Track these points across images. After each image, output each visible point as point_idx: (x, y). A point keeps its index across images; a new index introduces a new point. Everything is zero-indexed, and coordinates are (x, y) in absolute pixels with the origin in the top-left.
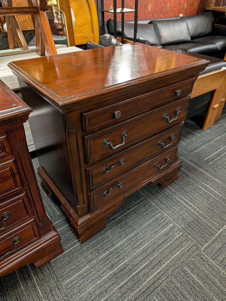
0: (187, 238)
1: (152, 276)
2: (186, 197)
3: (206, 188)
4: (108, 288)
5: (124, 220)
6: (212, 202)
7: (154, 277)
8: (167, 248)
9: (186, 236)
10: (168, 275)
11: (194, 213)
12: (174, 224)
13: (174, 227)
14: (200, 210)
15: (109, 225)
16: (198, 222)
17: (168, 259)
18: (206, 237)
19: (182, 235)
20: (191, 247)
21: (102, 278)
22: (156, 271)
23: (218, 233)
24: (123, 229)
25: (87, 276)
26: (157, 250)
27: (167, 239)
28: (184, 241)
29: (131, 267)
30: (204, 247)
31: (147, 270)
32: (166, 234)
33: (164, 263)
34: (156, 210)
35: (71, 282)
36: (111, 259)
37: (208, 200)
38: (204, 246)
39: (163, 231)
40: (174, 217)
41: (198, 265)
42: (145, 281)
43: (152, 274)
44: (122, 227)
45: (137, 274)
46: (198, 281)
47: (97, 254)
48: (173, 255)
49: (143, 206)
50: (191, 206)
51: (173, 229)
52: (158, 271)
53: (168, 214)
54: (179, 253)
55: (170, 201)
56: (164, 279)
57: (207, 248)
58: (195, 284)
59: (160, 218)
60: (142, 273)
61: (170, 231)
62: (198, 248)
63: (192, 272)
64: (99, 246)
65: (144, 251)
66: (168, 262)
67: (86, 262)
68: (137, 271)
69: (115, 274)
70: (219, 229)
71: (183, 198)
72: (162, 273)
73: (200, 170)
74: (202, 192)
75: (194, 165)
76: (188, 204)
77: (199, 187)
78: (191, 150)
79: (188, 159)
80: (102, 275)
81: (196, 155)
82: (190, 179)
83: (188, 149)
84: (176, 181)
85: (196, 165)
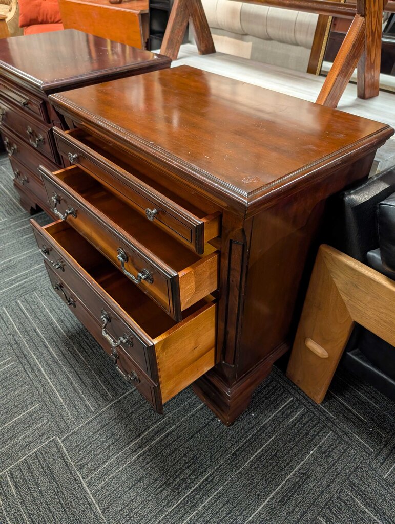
0: (82, 417)
1: (38, 363)
4: (38, 318)
6: (161, 492)
7: (36, 365)
8: (72, 384)
9: (87, 417)
10: (33, 381)
11: (132, 441)
12: (112, 400)
13: (106, 400)
14: (139, 457)
16: (110, 445)
17: (55, 385)
18: (78, 452)
19: (88, 410)
20: (65, 422)
21: (51, 312)
22: (43, 367)
23: (82, 480)
25: (57, 299)
26: (72, 370)
27: (86, 386)
28: (78, 412)
29: (55, 340)
30: (60, 442)
33: (50, 378)
37: (167, 484)
38: (62, 444)
39: (100, 382)
40: (125, 402)
41: (35, 426)
42: (35, 354)
43: (40, 363)
45: (45, 346)
46: (13, 420)
48: (59, 391)
51: (103, 397)
52: (42, 369)
53: (132, 393)
54: (60, 400)
56: (31, 376)
57: (57, 447)
58: (12, 414)
60: (45, 351)
61: (99, 392)
62: (62, 433)
63: (28, 414)
66: (51, 383)
68: (49, 346)
69: (52, 324)
71: (170, 427)
72: (38, 374)
73: (273, 494)
74: (190, 475)
75: (287, 479)
76: (155, 435)
77: (205, 472)
78: (363, 488)
79: (313, 468)
80: (54, 313)
81: (341, 499)
82: (231, 457)
83: (366, 482)
84: (219, 421)
85: (289, 486)
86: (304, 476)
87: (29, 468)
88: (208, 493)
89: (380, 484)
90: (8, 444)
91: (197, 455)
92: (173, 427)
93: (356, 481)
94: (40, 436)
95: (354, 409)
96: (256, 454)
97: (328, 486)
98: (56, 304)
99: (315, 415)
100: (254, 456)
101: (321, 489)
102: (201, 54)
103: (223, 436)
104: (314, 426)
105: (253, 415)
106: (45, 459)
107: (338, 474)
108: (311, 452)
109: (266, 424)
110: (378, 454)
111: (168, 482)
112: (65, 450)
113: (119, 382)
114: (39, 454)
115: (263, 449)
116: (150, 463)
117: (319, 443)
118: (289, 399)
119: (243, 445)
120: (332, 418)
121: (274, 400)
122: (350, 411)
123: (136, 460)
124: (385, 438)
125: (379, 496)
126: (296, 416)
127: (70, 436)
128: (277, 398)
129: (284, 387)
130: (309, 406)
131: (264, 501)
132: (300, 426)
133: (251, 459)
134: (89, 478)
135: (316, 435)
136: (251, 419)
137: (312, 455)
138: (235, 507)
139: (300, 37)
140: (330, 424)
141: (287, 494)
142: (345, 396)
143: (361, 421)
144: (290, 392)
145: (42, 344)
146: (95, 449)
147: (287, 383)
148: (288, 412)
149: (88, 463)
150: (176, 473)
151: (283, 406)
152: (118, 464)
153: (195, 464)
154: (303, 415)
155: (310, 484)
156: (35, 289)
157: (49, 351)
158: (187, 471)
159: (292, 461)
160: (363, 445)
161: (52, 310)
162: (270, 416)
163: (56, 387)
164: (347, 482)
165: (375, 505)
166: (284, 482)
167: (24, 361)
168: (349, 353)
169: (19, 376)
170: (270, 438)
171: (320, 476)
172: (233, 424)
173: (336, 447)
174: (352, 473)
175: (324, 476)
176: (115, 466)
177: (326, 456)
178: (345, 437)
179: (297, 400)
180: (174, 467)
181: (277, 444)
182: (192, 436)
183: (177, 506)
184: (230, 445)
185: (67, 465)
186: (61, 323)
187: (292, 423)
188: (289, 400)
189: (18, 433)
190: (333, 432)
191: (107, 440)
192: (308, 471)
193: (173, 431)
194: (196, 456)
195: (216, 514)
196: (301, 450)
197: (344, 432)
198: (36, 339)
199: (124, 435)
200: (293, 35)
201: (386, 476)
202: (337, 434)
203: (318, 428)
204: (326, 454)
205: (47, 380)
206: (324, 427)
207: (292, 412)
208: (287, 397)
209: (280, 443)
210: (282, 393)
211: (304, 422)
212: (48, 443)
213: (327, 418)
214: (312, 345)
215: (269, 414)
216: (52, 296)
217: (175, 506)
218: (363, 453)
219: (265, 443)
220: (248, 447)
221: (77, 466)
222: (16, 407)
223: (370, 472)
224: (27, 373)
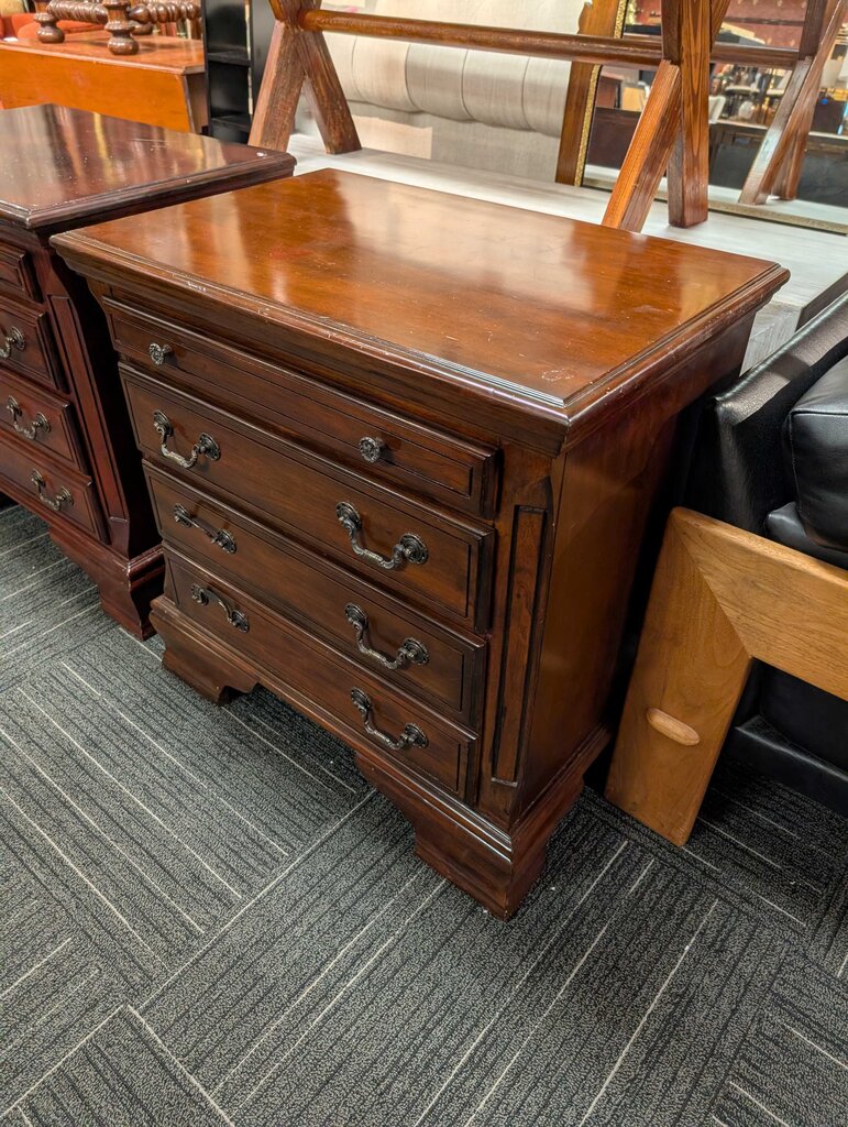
0: (179, 952)
1: (53, 844)
2: (395, 954)
3: (481, 1066)
4: (37, 745)
5: (250, 748)
6: (389, 1087)
7: (49, 849)
8: (142, 881)
9: (191, 950)
10: (49, 887)
11: (303, 987)
12: (242, 904)
13: (228, 905)
14: (326, 1018)
15: (226, 714)
16: (257, 1004)
17: (104, 889)
18: (185, 1032)
19: (191, 934)
20: (140, 968)
21: (64, 727)
22: (67, 852)
23: (205, 1094)
24: (214, 751)
25: (76, 697)
26: (137, 850)
28: (167, 941)
29: (85, 787)
30: (138, 1016)
31: (73, 828)
32: (196, 878)
33: (89, 876)
34: (302, 840)
35: (63, 674)
36: (114, 737)
37: (399, 1068)
38: (143, 1020)
39: (208, 867)
40: (273, 902)
41: (72, 989)
42: (41, 826)
43: (58, 843)
44: (221, 748)
45: (65, 804)
46: (16, 984)
47: (131, 706)
48: (114, 901)
49: (317, 794)
50: (345, 976)
51: (220, 900)
52: (65, 857)
53: (285, 880)
54: (120, 922)
55: (356, 888)
56: (40, 876)
57: (133, 1028)
58: (9, 971)
59: (268, 853)
60: (66, 816)
61: (209, 889)
62: (137, 994)
63: (48, 963)
64: (158, 704)
65: (136, 815)
66: (93, 886)
67: (111, 687)
68: (72, 803)
69: (71, 753)
70: (226, 1100)
71: (383, 942)
72: (58, 870)
73: (626, 1049)
74: (446, 1039)
75: (649, 1011)
76: (353, 964)
77: (476, 1026)
78: (802, 1004)
79: (696, 980)
80: (71, 727)
81: (763, 1035)
82: (526, 986)
83: (805, 991)
84: (485, 912)
85: (656, 1026)
86: (683, 999)
87: (74, 1087)
88: (490, 1071)
89: (833, 990)
90: (11, 1041)
91: (451, 993)
92: (389, 941)
93: (786, 992)
94: (87, 1010)
95: (752, 847)
96: (575, 971)
97: (733, 1012)
98: (73, 708)
99: (678, 871)
100: (572, 975)
101: (721, 1021)
102: (331, 153)
103: (500, 944)
104: (682, 893)
105: (553, 888)
106: (108, 1060)
107: (747, 985)
108: (687, 948)
109: (584, 903)
110: (816, 930)
111: (401, 1063)
112: (152, 1032)
113: (251, 861)
114: (93, 1051)
115: (588, 958)
116: (354, 1028)
117: (697, 927)
118: (619, 846)
119: (545, 957)
120: (713, 871)
121: (590, 852)
122: (745, 852)
123: (321, 1027)
124: (822, 895)
125: (836, 1015)
126: (641, 877)
127: (157, 999)
128: (595, 848)
129: (604, 823)
130: (664, 853)
131: (611, 1068)
132: (654, 896)
133: (567, 983)
134: (221, 1085)
135: (689, 912)
136: (551, 899)
137: (688, 953)
138: (554, 1090)
139: (535, 113)
140: (711, 885)
141: (656, 1043)
142: (729, 824)
143: (770, 868)
144: (619, 832)
145: (55, 800)
146: (223, 1017)
147: (609, 812)
148: (624, 872)
149: (212, 1051)
150: (414, 1039)
151: (611, 861)
152: (282, 1043)
153: (452, 1012)
154: (654, 875)
155: (697, 1015)
156: (18, 680)
157: (74, 814)
158: (439, 1032)
159: (651, 971)
160: (784, 916)
161: (68, 722)
162: (589, 887)
163: (106, 894)
164: (769, 996)
165: (832, 1034)
166: (645, 1019)
167: (19, 845)
168: (739, 729)
169: (13, 881)
170: (598, 931)
171: (712, 994)
172: (515, 914)
173: (733, 929)
174: (775, 978)
175: (720, 994)
176: (275, 1049)
177: (716, 951)
178: (746, 907)
179: (637, 844)
180: (406, 1027)
181: (614, 942)
182: (435, 954)
183: (431, 1111)
184: (518, 960)
185: (162, 1064)
186: (92, 749)
187: (637, 893)
188: (622, 848)
189: (32, 1011)
190: (721, 899)
191: (246, 994)
192: (687, 989)
193: (391, 950)
194: (449, 995)
195: (517, 1112)
196: (666, 946)
197: (741, 895)
198: (39, 791)
199: (284, 977)
200: (520, 108)
201: (841, 971)
202: (730, 903)
203: (688, 897)
204: (717, 947)
205: (82, 879)
206: (701, 891)
207: (631, 872)
208: (614, 842)
209: (620, 938)
210: (604, 835)
211: (660, 887)
212: (110, 1023)
213: (704, 872)
214: (664, 722)
215: (586, 882)
216: (62, 690)
217: (426, 1112)
218: (788, 934)
219: (589, 944)
220: (556, 958)
221: (187, 1064)
222: (15, 952)
223: (808, 970)
224: (30, 871)
